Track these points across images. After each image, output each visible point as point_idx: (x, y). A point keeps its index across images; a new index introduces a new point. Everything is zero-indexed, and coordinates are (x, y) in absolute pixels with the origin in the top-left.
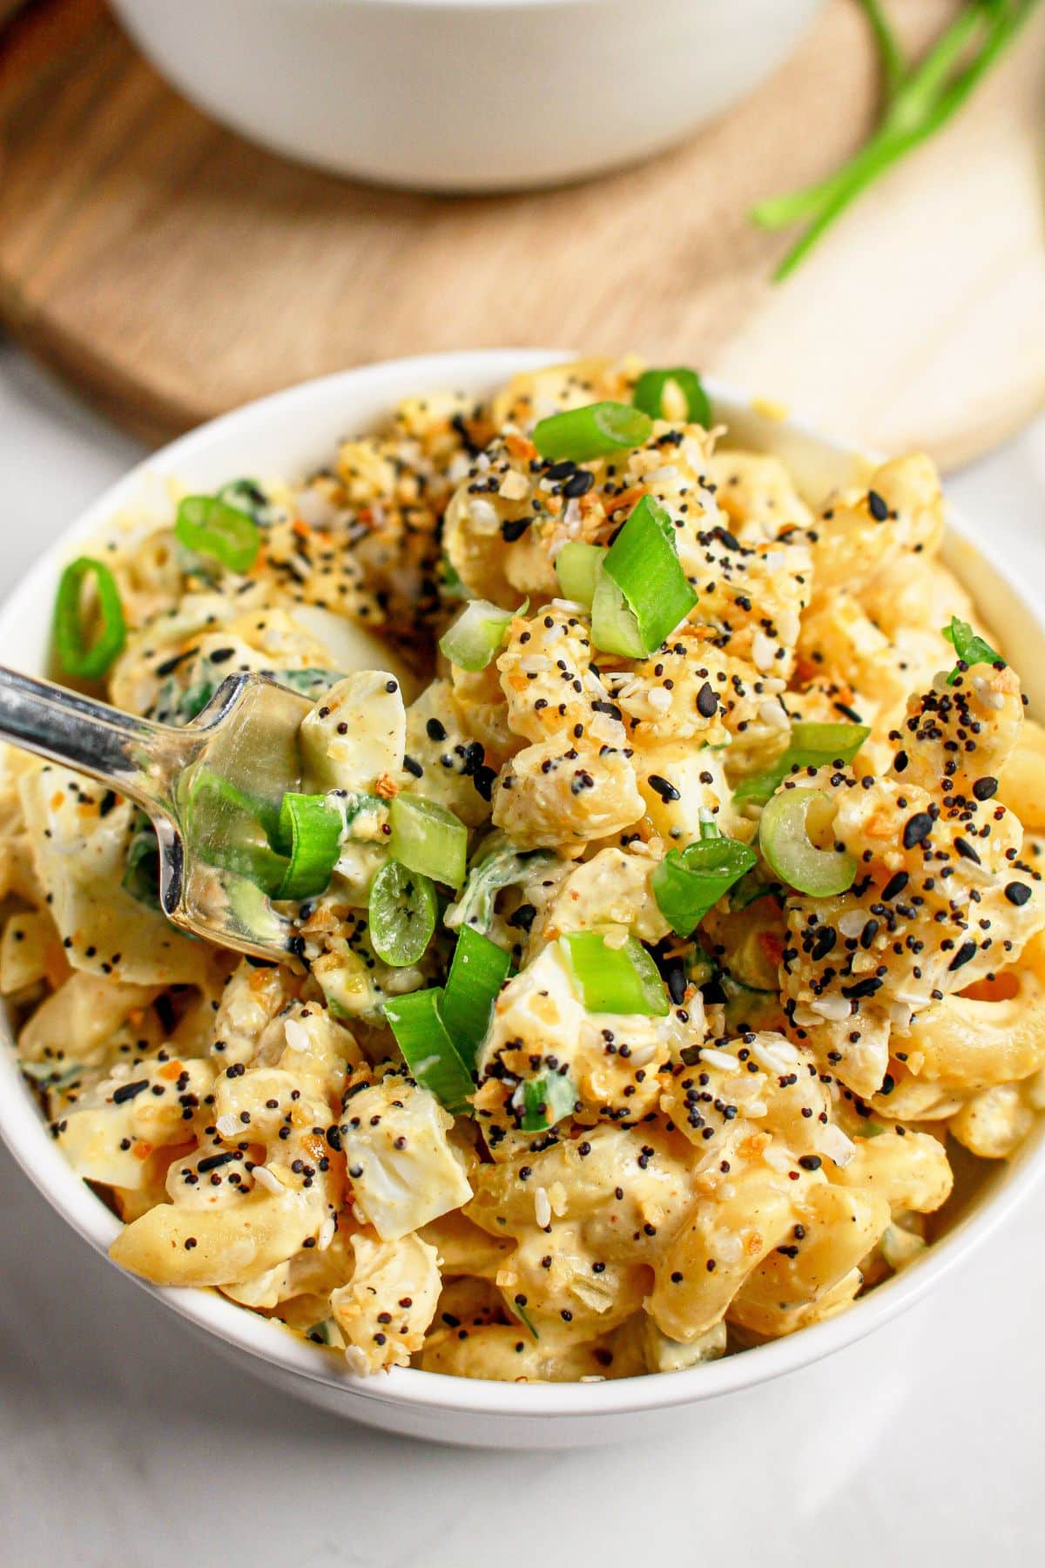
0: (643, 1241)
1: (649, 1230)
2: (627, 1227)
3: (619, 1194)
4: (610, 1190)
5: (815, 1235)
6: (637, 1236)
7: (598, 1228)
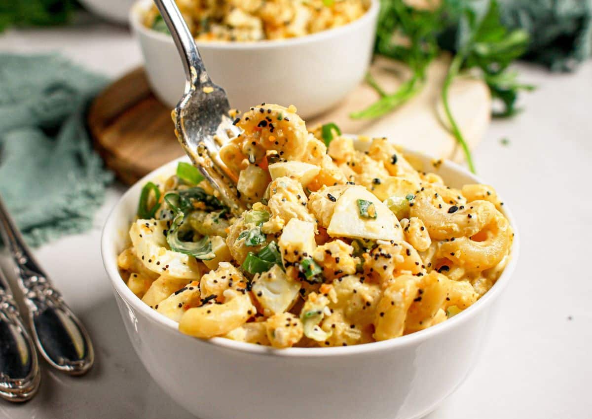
0: (367, 309)
1: (368, 304)
2: (360, 306)
3: (355, 291)
4: (352, 291)
5: (426, 290)
6: (364, 308)
7: (350, 309)
